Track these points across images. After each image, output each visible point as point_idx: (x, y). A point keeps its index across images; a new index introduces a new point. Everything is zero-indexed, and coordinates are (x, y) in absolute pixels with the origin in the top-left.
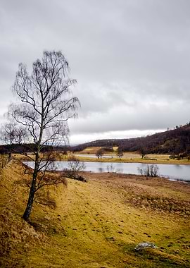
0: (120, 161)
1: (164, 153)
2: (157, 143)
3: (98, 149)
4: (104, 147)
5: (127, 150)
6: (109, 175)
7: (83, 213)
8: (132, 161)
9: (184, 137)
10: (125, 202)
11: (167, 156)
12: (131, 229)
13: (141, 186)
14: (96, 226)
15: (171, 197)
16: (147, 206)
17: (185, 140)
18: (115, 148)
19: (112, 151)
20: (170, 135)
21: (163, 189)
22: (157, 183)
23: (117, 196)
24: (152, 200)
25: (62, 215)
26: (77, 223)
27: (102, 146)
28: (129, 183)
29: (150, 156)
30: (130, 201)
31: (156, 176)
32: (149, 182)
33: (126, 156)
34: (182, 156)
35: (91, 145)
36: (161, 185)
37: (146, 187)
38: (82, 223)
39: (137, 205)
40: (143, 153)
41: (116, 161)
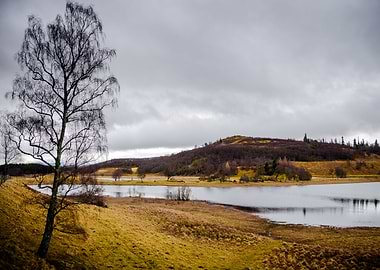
0: (142, 183)
1: (192, 175)
2: (184, 163)
3: (113, 169)
4: (121, 167)
5: (149, 171)
6: (132, 200)
7: (115, 245)
8: (155, 184)
9: (214, 156)
10: (162, 231)
11: (196, 178)
12: (182, 263)
13: (173, 211)
14: (137, 260)
15: (212, 224)
16: (189, 234)
17: (214, 160)
18: (134, 169)
19: (131, 172)
20: (198, 153)
21: (200, 214)
22: (192, 208)
23: (149, 223)
24: (192, 227)
25: (88, 249)
26: (110, 258)
27: (118, 166)
28: (159, 208)
29: (176, 178)
30: (166, 229)
31: (188, 200)
32: (181, 206)
33: (149, 178)
34: (214, 178)
35: (105, 165)
36: (196, 210)
37: (180, 213)
38: (116, 258)
39: (177, 233)
40: (169, 174)
41: (137, 184)
